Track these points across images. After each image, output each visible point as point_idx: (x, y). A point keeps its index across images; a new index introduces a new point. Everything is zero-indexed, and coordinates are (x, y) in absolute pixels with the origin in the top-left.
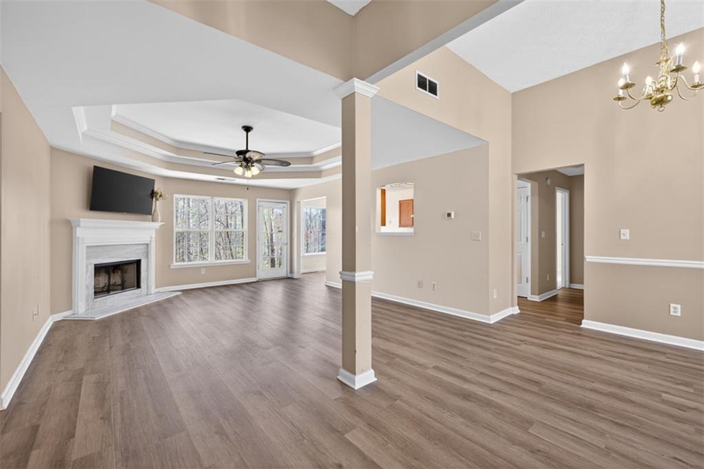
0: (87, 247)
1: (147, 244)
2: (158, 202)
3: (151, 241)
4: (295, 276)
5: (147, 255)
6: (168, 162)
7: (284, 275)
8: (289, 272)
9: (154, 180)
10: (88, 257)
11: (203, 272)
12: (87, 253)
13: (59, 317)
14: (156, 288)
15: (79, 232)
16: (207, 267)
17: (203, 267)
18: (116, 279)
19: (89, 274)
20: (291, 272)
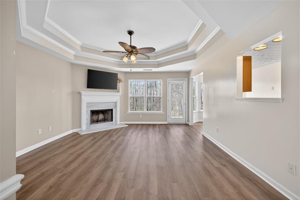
0: (87, 103)
1: (116, 102)
2: (120, 83)
3: (117, 101)
4: (190, 124)
5: (116, 107)
6: (119, 64)
7: (184, 122)
8: (187, 121)
9: (117, 74)
10: (87, 107)
11: (141, 116)
12: (87, 106)
13: (75, 130)
14: (120, 122)
15: (83, 97)
16: (142, 114)
17: (141, 114)
18: (101, 116)
19: (88, 114)
20: (188, 121)
